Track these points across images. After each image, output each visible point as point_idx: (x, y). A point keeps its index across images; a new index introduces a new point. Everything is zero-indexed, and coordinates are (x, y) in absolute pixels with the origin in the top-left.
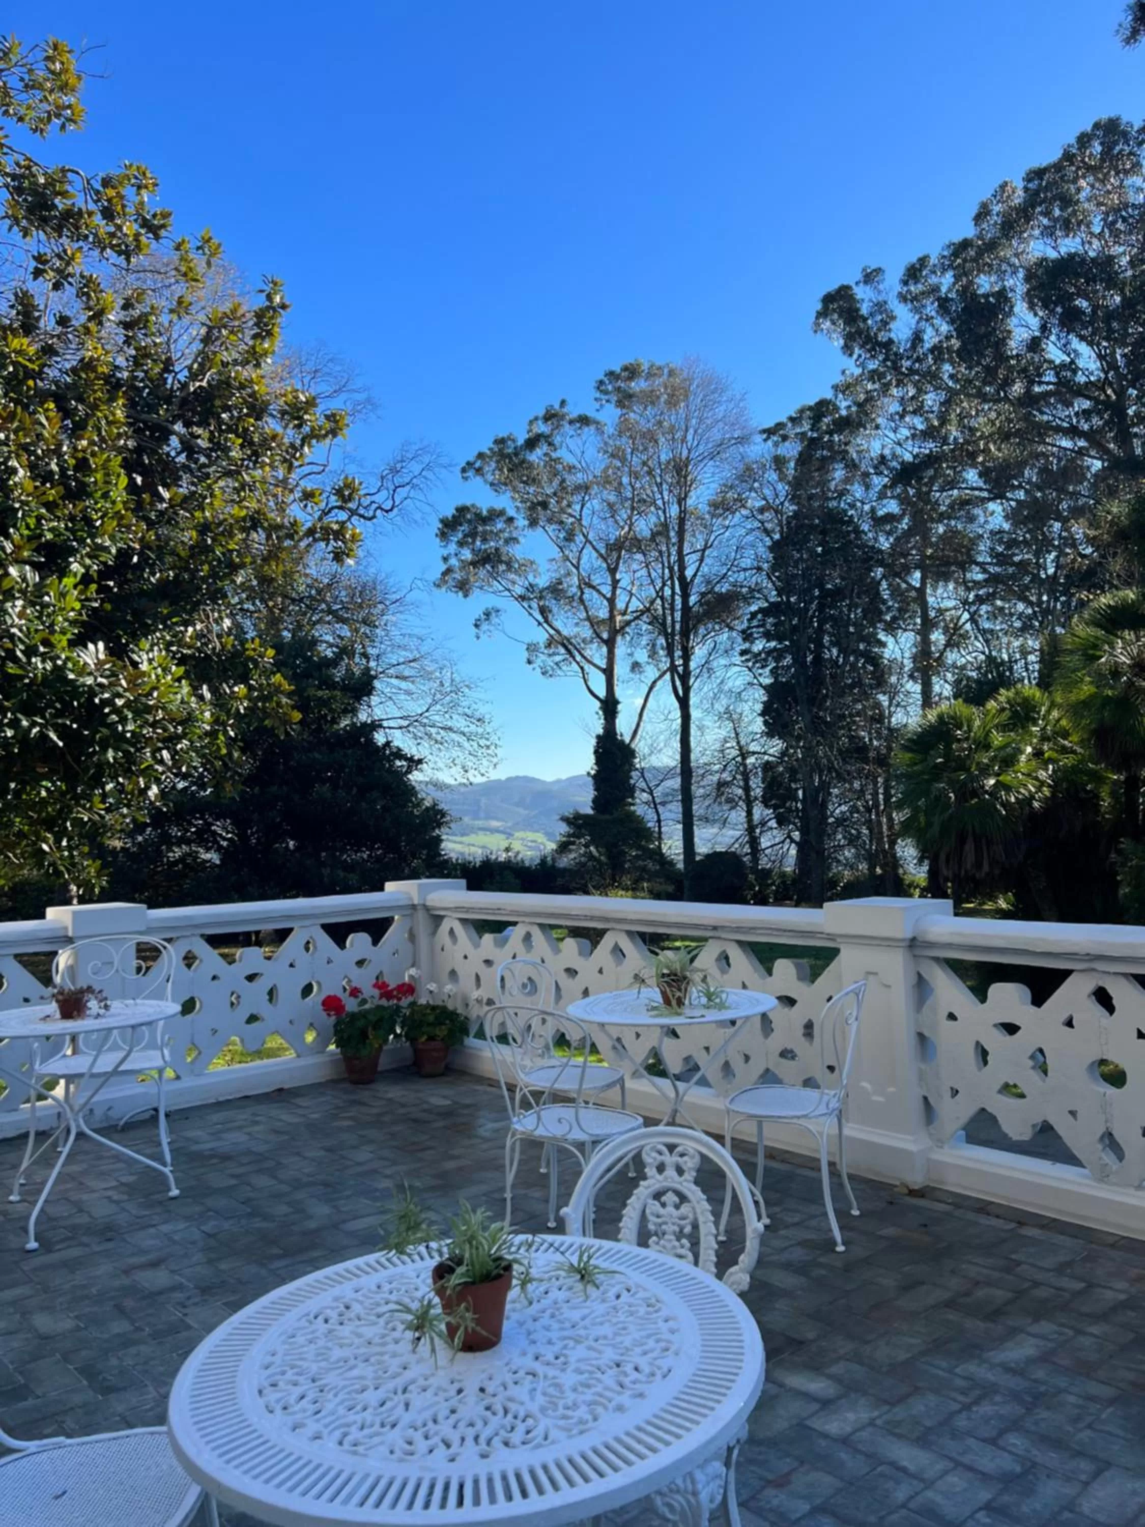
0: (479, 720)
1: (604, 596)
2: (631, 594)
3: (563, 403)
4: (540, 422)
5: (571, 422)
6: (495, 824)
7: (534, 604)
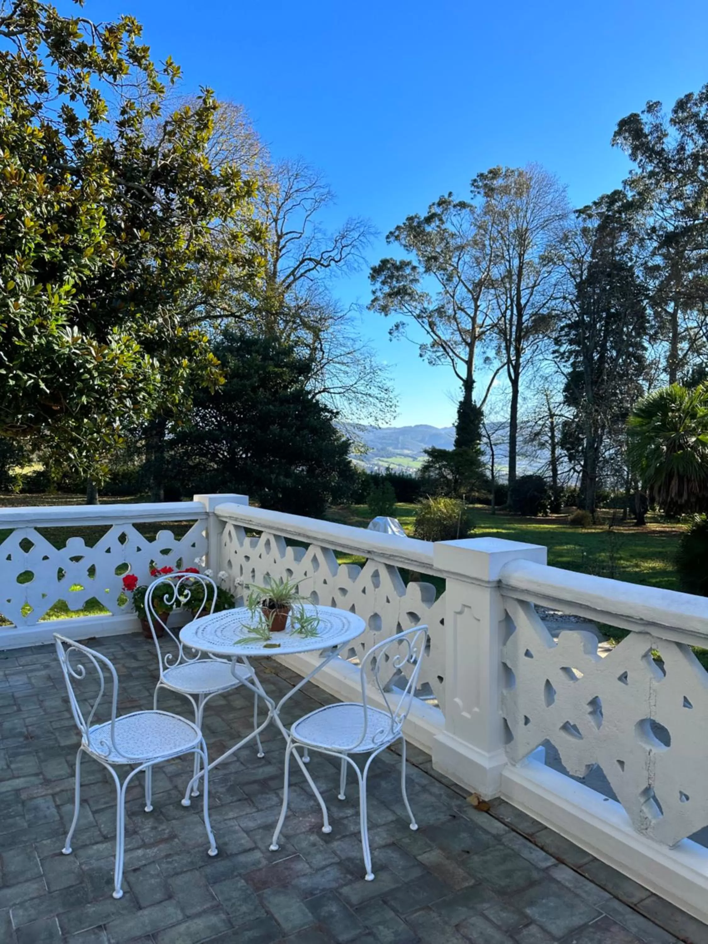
0: (386, 390)
1: (469, 315)
2: (487, 315)
3: (450, 194)
4: (435, 206)
5: (455, 206)
6: (406, 452)
7: (426, 320)
